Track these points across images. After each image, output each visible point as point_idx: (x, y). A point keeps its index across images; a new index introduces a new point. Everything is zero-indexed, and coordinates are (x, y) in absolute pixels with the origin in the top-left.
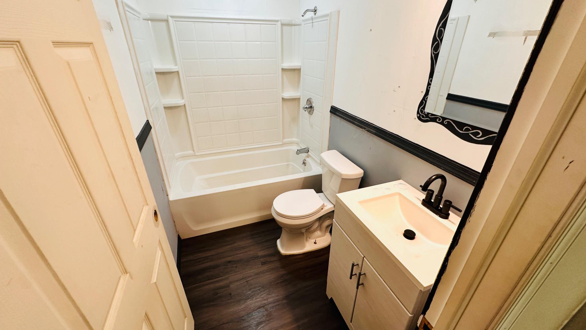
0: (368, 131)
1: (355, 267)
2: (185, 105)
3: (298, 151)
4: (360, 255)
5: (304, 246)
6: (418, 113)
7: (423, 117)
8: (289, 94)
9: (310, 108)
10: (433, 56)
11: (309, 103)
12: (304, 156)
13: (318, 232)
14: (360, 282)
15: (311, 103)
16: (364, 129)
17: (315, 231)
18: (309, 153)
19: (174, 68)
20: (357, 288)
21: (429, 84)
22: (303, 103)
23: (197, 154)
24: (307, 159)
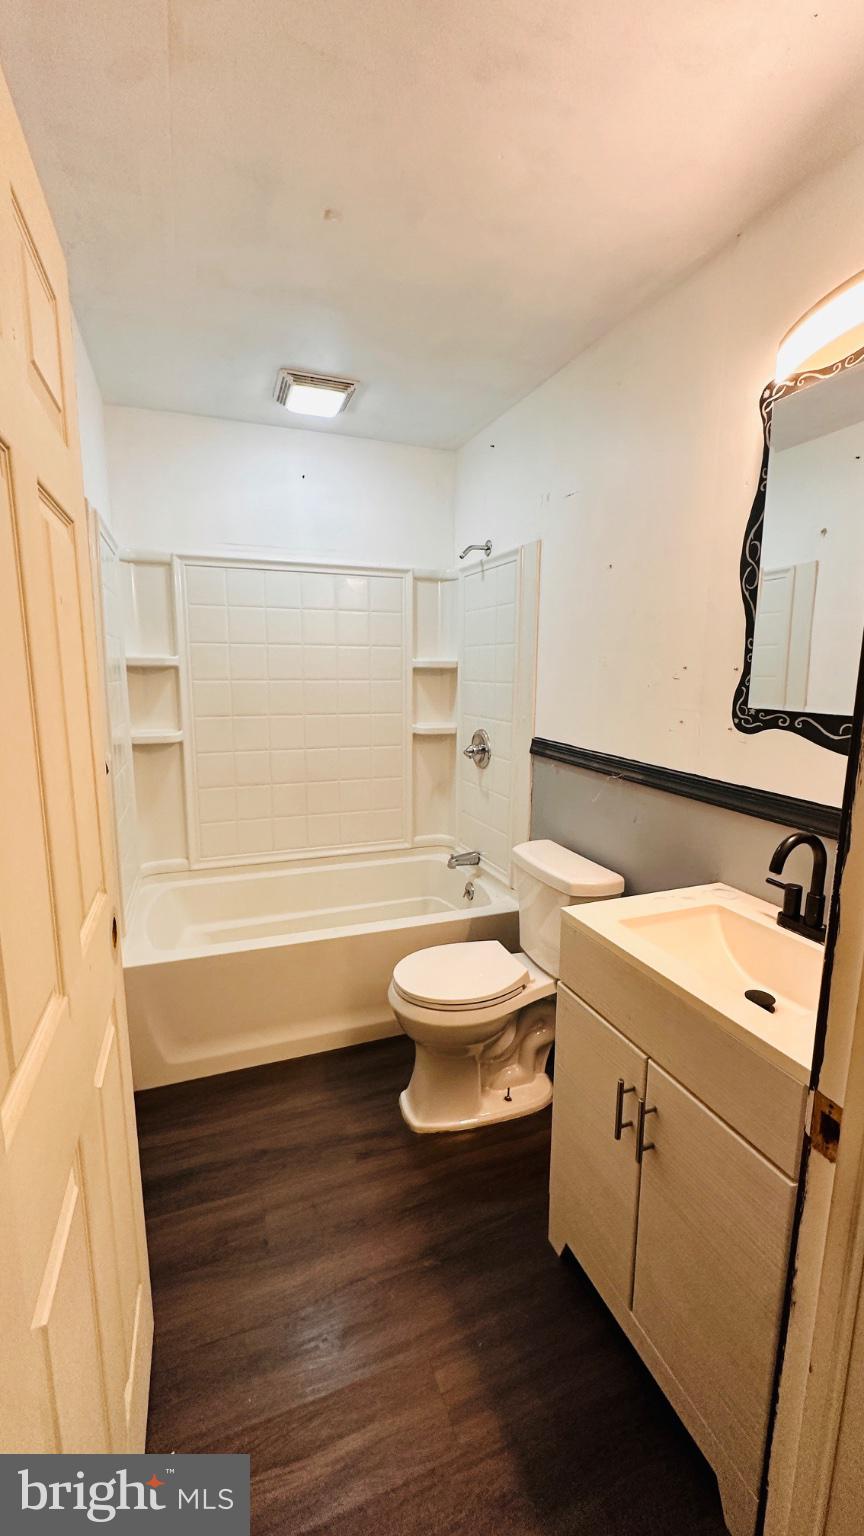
0: (624, 778)
1: (625, 1096)
2: (181, 744)
3: (452, 858)
4: (639, 1056)
5: (475, 1109)
6: (735, 715)
7: (747, 722)
8: (428, 724)
9: (481, 753)
10: (747, 594)
11: (477, 741)
12: (468, 875)
13: (514, 1066)
14: (645, 1142)
15: (483, 741)
16: (616, 774)
17: (504, 1060)
18: (480, 865)
19: (168, 659)
20: (639, 1160)
21: (748, 651)
22: (464, 742)
23: (195, 867)
24: (477, 882)
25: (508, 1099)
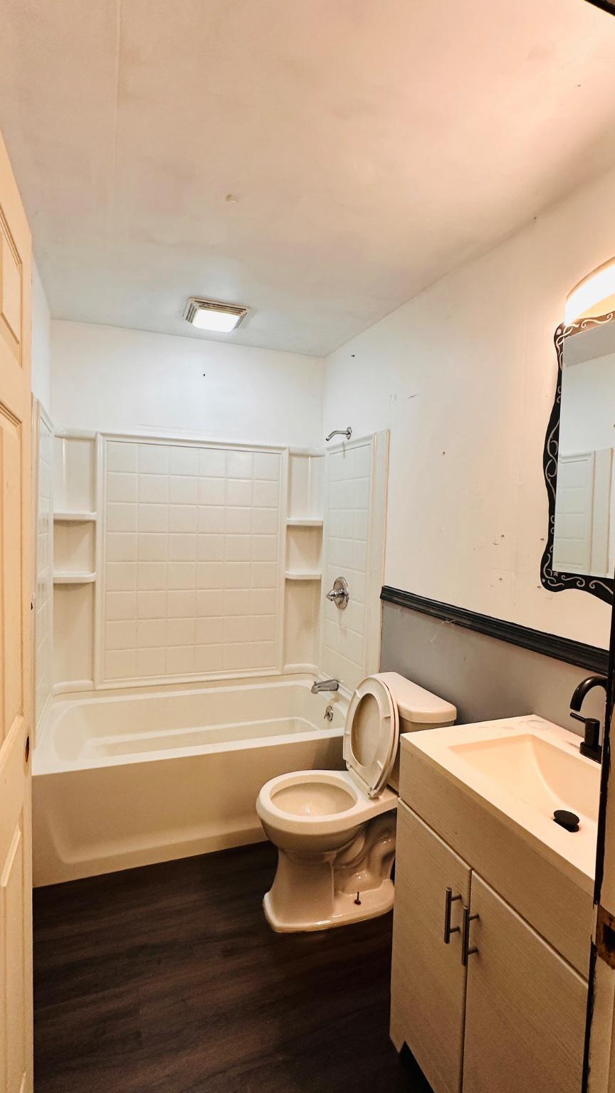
0: (457, 623)
1: (453, 904)
2: (94, 583)
3: (315, 684)
4: (463, 867)
5: (328, 911)
6: (542, 576)
7: (552, 582)
8: (297, 572)
9: (341, 597)
10: (549, 481)
11: (338, 586)
12: (328, 699)
13: (364, 872)
14: (470, 946)
15: (342, 587)
16: (450, 620)
17: (354, 867)
18: (339, 690)
19: (87, 514)
20: (465, 962)
21: (551, 525)
22: (327, 587)
23: (99, 687)
24: (336, 706)
25: (357, 902)
